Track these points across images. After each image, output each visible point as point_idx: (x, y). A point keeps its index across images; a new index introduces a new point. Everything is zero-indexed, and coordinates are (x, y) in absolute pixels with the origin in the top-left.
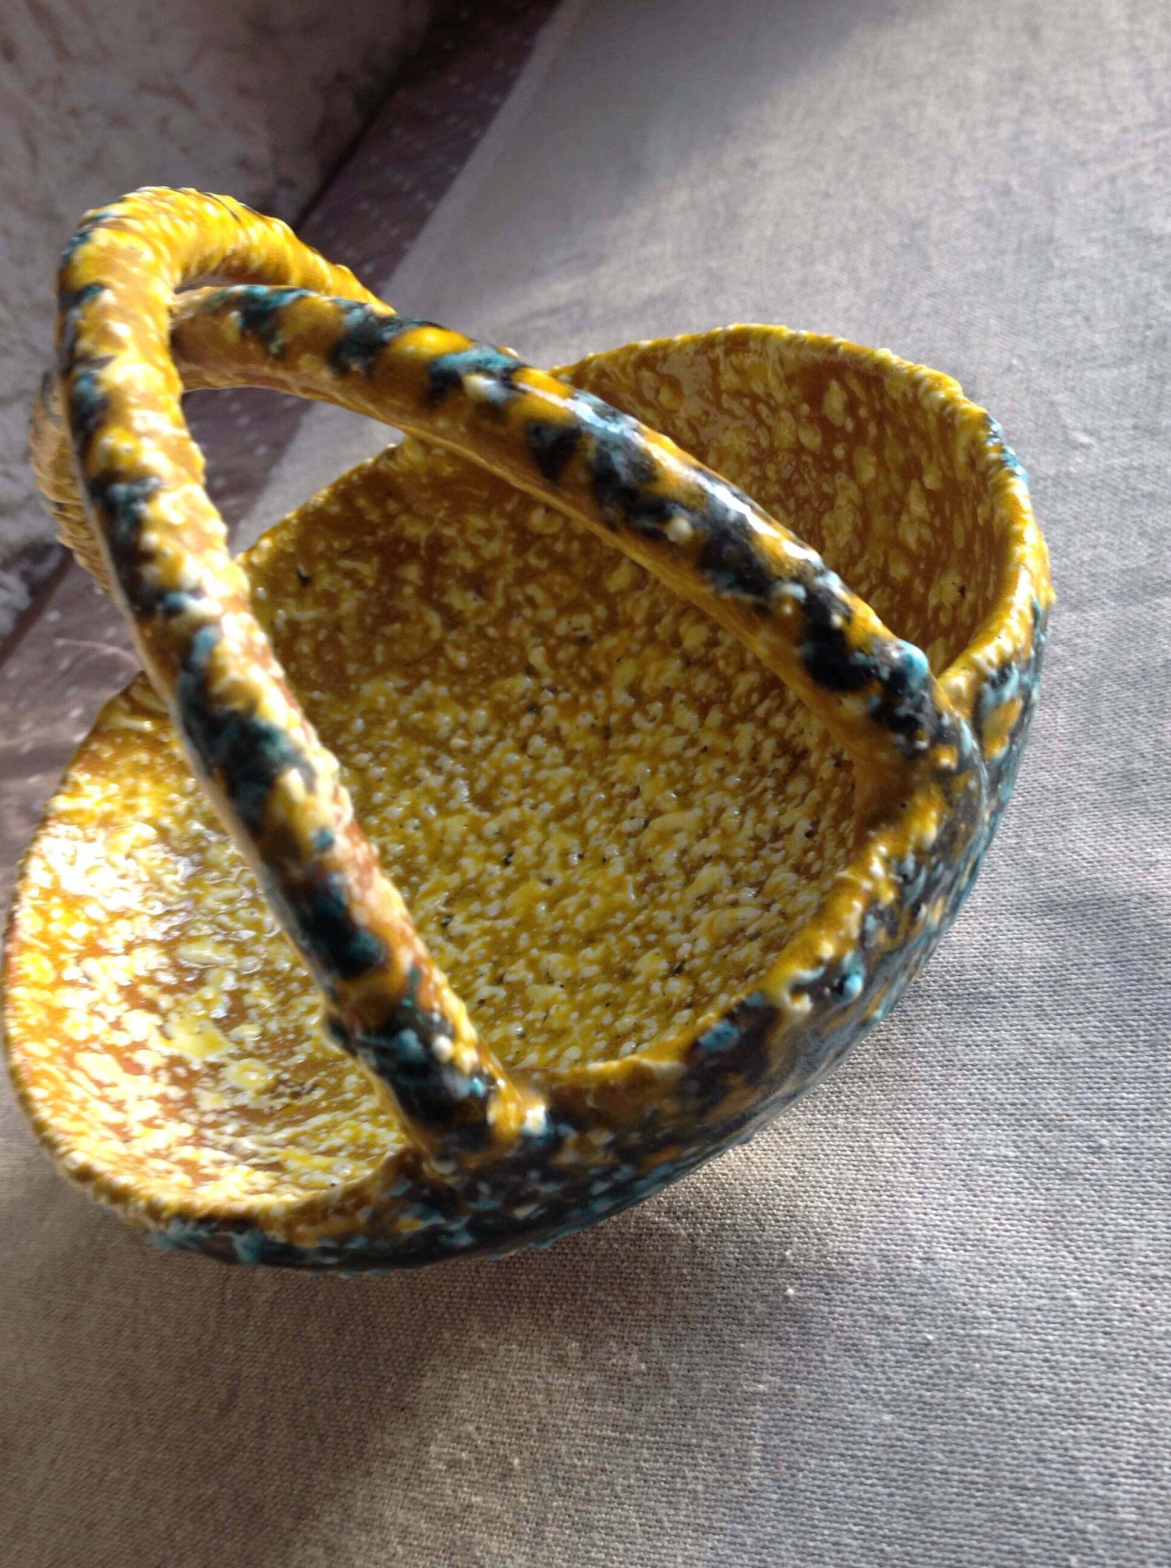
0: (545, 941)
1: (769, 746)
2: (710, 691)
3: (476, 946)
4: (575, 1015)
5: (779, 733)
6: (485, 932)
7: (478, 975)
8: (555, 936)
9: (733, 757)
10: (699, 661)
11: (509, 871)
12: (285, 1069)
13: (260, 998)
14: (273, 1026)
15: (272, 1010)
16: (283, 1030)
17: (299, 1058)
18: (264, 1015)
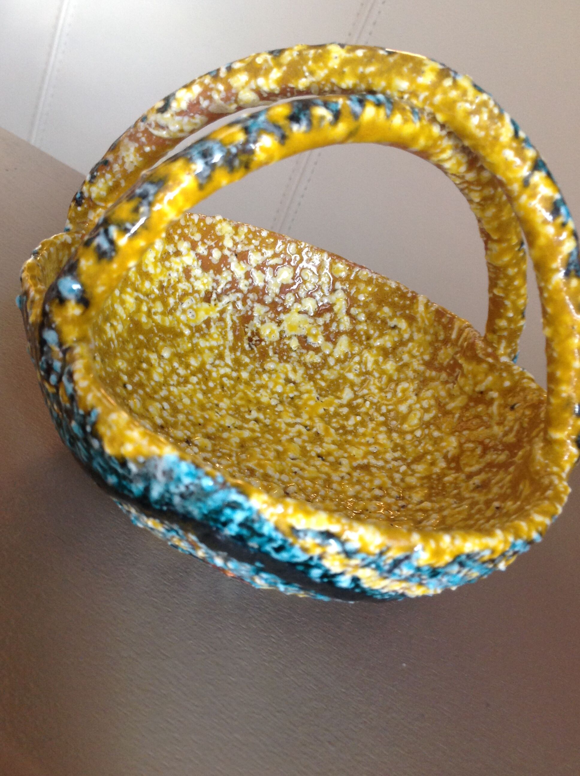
0: (261, 439)
3: (283, 426)
6: (286, 432)
7: (266, 418)
12: (268, 346)
13: (311, 358)
14: (294, 354)
15: (302, 359)
16: (289, 357)
17: (271, 353)
18: (302, 354)
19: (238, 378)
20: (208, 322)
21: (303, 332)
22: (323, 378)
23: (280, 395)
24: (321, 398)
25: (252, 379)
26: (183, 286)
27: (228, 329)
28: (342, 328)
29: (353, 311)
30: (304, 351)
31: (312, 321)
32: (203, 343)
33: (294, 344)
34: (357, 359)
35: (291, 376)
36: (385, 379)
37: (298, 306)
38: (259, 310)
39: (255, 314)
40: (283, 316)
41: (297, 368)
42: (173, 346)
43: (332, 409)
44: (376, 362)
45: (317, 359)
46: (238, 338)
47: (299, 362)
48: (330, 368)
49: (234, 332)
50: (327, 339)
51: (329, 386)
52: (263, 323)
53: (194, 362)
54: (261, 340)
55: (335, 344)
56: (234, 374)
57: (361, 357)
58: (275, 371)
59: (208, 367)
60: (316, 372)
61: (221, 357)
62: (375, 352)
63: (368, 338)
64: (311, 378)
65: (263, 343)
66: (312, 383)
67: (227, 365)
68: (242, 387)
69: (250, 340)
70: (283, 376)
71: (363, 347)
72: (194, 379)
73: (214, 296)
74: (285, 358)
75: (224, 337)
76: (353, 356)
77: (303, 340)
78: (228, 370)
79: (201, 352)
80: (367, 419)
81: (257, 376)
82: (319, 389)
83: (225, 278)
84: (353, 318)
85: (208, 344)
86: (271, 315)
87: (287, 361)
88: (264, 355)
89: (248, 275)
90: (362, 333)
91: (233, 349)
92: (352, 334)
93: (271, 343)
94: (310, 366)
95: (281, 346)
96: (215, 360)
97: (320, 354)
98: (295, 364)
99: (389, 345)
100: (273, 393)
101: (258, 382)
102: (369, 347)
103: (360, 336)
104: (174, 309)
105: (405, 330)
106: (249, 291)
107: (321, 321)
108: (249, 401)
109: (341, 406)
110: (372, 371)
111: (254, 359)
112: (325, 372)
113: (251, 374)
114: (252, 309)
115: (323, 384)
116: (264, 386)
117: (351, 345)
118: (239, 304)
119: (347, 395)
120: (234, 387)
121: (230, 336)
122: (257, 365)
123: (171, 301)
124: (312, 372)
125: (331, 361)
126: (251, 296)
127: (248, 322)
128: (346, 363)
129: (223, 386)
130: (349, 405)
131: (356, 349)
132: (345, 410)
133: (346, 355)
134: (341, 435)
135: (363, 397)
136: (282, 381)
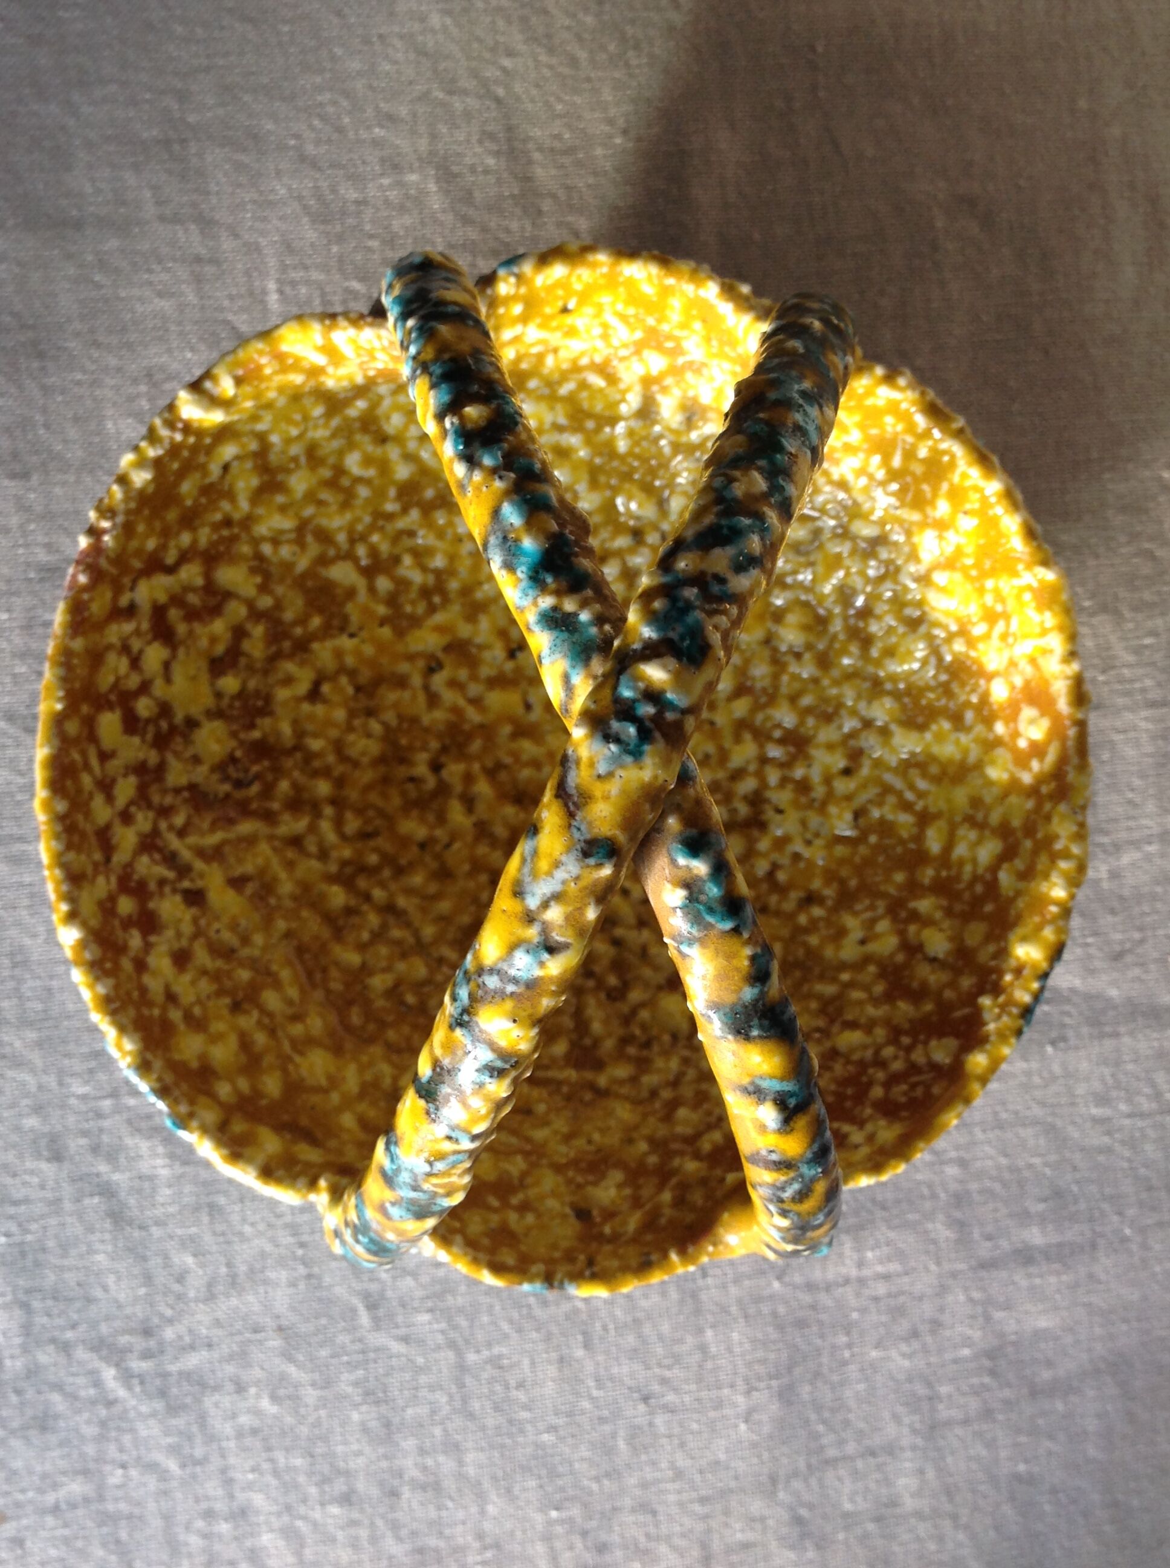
0: (489, 763)
1: (748, 785)
2: (759, 685)
3: (439, 716)
4: (466, 867)
5: (764, 784)
6: (456, 710)
7: (424, 748)
8: (499, 766)
9: (723, 756)
10: (775, 650)
11: (509, 666)
12: (242, 743)
13: (256, 646)
14: (252, 684)
15: (258, 665)
16: (257, 693)
17: (256, 734)
18: (251, 669)
19: (334, 801)
20: (237, 883)
21: (204, 665)
22: (303, 621)
23: (352, 714)
24: (353, 628)
25: (325, 772)
26: (202, 956)
27: (231, 835)
28: (199, 581)
29: (170, 558)
30: (243, 661)
31: (181, 652)
32: (287, 887)
33: (230, 683)
34: (267, 549)
35: (303, 687)
36: (325, 495)
37: (159, 688)
38: (177, 774)
39: (183, 781)
40: (179, 718)
41: (280, 675)
42: (324, 948)
43: (382, 610)
44: (283, 509)
45: (258, 631)
46: (245, 810)
47: (266, 672)
48: (278, 606)
49: (231, 822)
50: (216, 611)
51: (321, 611)
52: (196, 760)
53: (338, 897)
54: (232, 759)
55: (228, 595)
56: (329, 811)
57: (263, 539)
58: (295, 723)
59: (333, 868)
60: (287, 635)
61: (296, 842)
62: (260, 511)
63: (228, 522)
64: (302, 647)
65: (238, 754)
66: (315, 646)
67: (312, 828)
68: (353, 795)
69: (239, 784)
70: (306, 707)
71: (243, 535)
72: (378, 894)
73: (186, 884)
74: (260, 703)
75: (251, 841)
76: (259, 557)
77: (218, 666)
78: (326, 827)
79: (305, 887)
80: (407, 542)
81: (316, 764)
82: (327, 632)
83: (147, 867)
84: (184, 557)
85: (283, 875)
86: (178, 743)
87: (268, 699)
88: (262, 749)
89: (126, 817)
90: (215, 537)
91: (269, 817)
92: (211, 558)
93: (234, 735)
94: (274, 649)
95: (235, 713)
96: (308, 855)
97: (249, 626)
98: (271, 680)
99: (255, 482)
100: (350, 728)
101: (331, 759)
102: (247, 522)
103: (222, 540)
104: (253, 964)
105: (243, 446)
106: (150, 806)
107: (181, 629)
108: (386, 780)
109: (372, 590)
110: (300, 518)
111: (278, 771)
112: (288, 616)
113: (316, 774)
114: (177, 791)
115: (316, 621)
116: (339, 747)
117: (233, 559)
118: (179, 820)
119: (342, 573)
120: (360, 812)
121: (246, 827)
122: (288, 763)
123: (244, 975)
124: (287, 645)
125: (265, 602)
126: (156, 799)
127: (205, 795)
128: (273, 570)
129: (365, 836)
130: (369, 572)
131: (245, 549)
132: (383, 584)
133: (253, 571)
134: (446, 600)
135: (352, 541)
136: (319, 709)
